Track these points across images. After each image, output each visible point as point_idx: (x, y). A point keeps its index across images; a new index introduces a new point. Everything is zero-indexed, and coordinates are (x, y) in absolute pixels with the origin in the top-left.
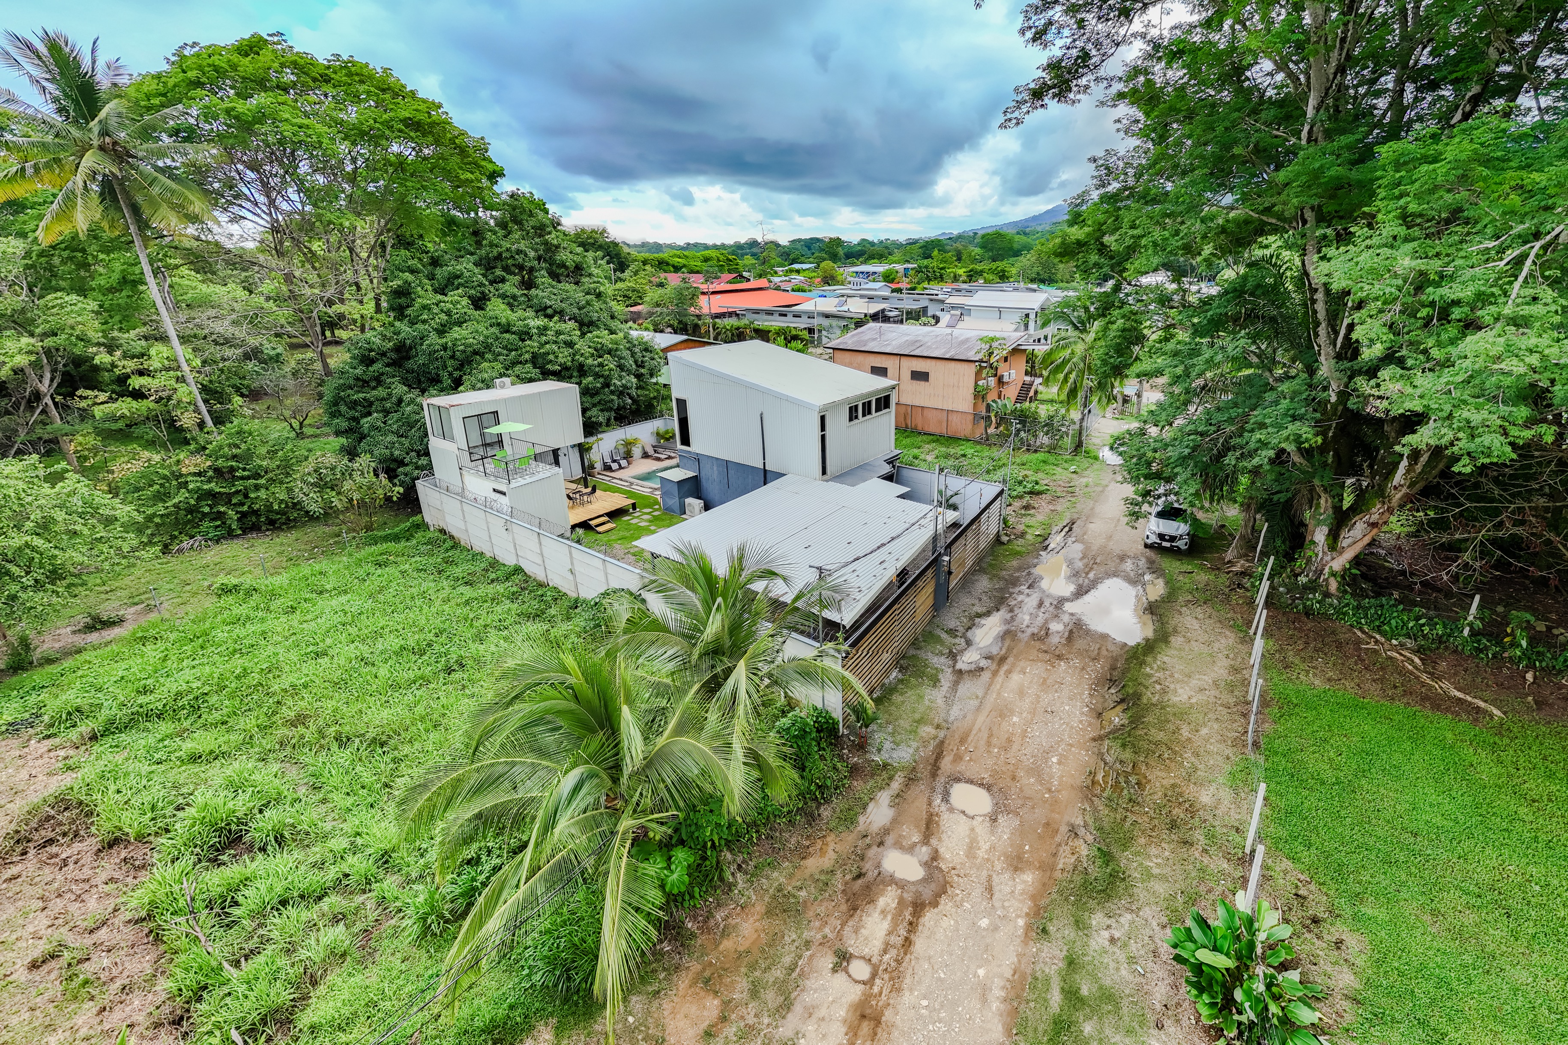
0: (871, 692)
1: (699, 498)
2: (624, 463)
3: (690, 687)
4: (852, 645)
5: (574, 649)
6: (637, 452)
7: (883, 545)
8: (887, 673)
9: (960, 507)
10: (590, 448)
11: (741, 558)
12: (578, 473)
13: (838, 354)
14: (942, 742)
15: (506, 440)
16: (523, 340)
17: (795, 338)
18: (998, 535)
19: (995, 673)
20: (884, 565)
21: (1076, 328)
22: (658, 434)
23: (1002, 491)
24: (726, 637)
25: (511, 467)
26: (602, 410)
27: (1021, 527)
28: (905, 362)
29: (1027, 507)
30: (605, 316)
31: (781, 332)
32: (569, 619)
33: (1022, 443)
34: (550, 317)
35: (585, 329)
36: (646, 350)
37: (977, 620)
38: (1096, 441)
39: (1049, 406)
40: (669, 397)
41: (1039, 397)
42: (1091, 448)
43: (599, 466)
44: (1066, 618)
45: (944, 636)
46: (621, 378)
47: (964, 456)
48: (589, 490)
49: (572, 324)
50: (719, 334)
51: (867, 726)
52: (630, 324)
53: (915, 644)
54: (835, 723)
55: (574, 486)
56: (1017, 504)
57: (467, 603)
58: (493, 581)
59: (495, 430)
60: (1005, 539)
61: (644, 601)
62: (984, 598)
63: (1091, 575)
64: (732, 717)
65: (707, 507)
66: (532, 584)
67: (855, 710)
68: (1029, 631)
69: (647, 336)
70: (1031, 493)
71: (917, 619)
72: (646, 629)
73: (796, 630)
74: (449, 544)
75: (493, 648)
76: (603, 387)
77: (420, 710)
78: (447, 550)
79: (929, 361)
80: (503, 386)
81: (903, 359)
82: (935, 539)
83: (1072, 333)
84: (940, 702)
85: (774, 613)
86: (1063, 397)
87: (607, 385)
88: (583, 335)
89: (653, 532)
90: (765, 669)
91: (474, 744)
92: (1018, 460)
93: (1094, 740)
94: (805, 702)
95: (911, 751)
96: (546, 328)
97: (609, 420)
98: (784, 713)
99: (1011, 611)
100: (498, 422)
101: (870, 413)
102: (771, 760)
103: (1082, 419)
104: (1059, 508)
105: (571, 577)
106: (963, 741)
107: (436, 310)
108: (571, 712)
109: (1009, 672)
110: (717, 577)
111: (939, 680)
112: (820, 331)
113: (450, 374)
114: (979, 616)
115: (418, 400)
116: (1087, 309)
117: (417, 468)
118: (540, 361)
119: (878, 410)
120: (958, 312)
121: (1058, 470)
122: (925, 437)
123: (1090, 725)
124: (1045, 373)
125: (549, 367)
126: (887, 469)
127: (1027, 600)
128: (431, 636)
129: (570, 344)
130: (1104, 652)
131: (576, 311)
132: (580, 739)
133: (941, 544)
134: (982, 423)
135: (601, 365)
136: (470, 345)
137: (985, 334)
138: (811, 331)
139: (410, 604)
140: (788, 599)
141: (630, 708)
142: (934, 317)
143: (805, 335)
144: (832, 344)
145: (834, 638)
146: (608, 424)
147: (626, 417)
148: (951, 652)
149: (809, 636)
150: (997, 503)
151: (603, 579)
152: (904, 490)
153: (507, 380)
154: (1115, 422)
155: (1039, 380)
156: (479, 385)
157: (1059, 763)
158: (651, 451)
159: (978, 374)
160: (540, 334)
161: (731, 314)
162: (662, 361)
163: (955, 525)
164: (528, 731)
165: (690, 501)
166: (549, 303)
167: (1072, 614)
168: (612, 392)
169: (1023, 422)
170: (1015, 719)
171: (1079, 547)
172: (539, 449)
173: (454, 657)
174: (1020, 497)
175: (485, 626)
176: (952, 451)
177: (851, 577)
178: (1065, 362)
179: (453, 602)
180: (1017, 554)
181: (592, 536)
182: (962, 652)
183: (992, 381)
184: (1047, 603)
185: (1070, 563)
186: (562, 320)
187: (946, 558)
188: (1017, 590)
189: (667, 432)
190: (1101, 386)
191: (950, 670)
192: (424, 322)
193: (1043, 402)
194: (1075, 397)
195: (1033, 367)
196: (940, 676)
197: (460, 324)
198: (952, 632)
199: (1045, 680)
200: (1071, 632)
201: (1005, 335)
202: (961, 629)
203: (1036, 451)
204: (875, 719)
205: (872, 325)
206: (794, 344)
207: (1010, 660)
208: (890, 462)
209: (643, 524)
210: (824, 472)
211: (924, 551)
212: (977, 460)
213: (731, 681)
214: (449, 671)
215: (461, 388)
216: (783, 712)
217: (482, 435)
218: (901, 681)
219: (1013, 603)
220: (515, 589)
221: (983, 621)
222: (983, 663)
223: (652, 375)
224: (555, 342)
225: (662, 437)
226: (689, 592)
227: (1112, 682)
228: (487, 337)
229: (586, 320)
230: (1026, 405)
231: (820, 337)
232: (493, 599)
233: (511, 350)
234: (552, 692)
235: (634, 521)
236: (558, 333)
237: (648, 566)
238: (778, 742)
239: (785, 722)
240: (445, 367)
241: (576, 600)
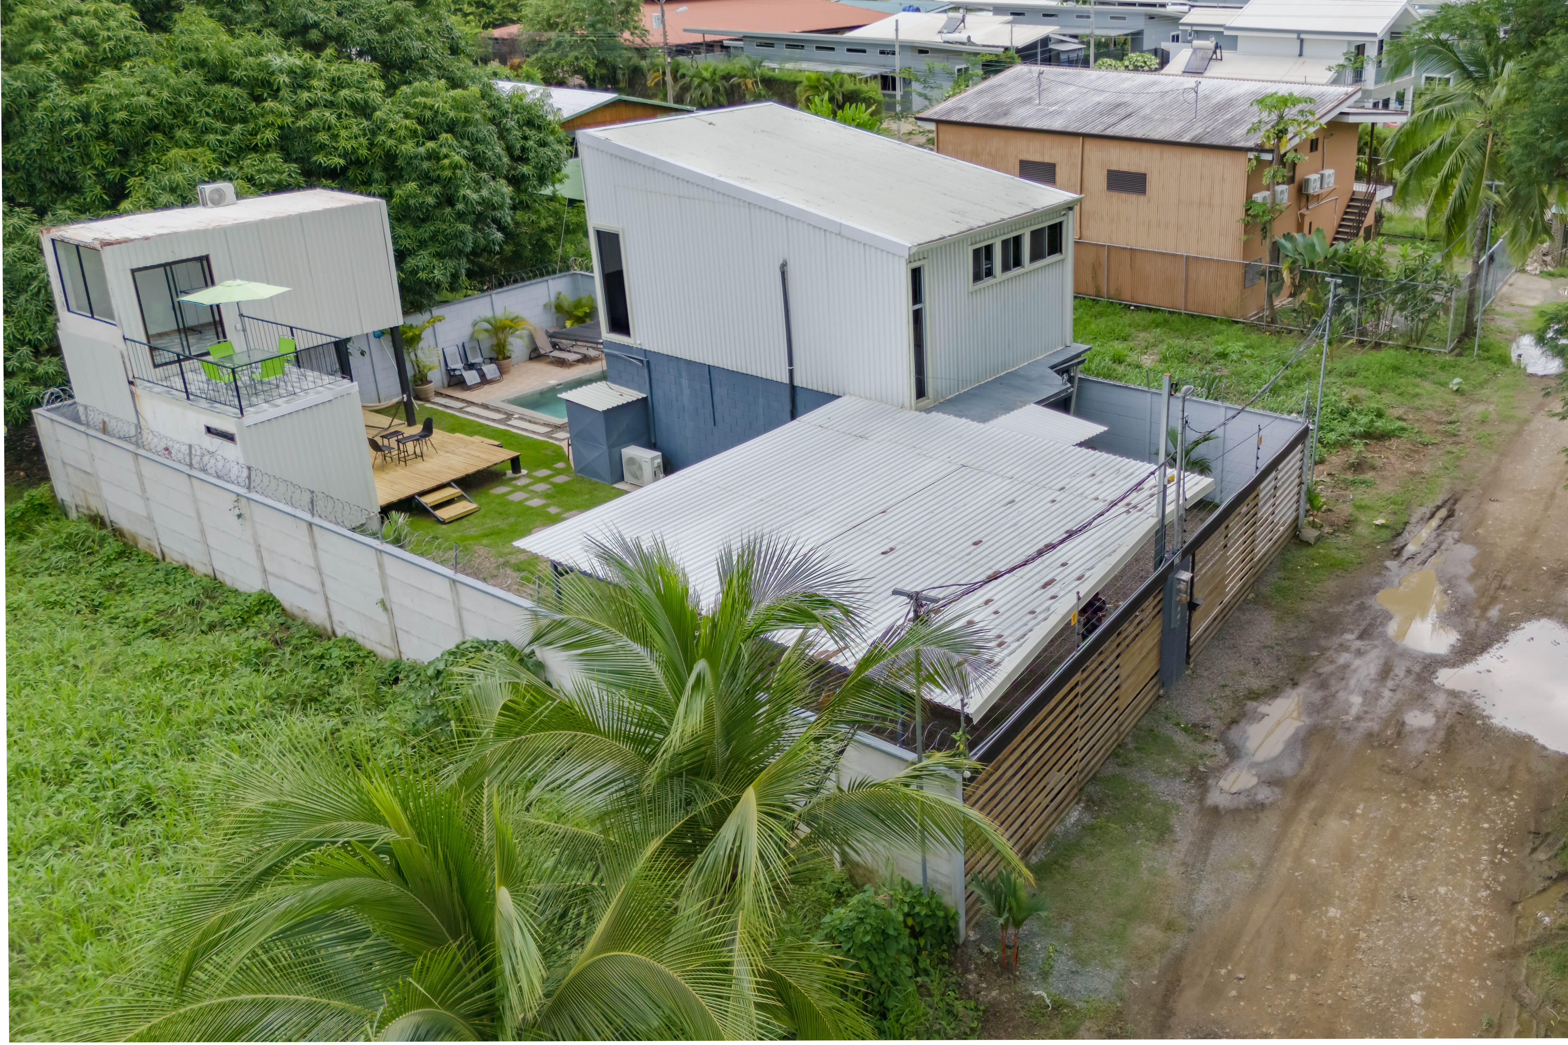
0: (1025, 853)
1: (653, 446)
2: (490, 370)
3: (642, 845)
4: (986, 758)
5: (390, 772)
6: (517, 346)
7: (1051, 547)
8: (1060, 811)
9: (1216, 466)
10: (415, 340)
11: (745, 574)
12: (393, 394)
13: (949, 135)
14: (1178, 960)
15: (230, 321)
16: (258, 99)
17: (852, 98)
18: (1295, 528)
19: (1289, 816)
20: (1052, 590)
21: (1469, 75)
22: (559, 308)
23: (1303, 436)
24: (718, 742)
25: (244, 379)
26: (439, 256)
27: (1345, 510)
28: (1094, 151)
29: (1358, 466)
30: (437, 49)
31: (818, 86)
32: (380, 704)
33: (1349, 329)
34: (316, 48)
35: (396, 75)
36: (530, 123)
37: (1251, 705)
38: (1506, 324)
39: (1408, 248)
40: (582, 228)
41: (1386, 227)
42: (1493, 338)
43: (436, 377)
44: (1440, 701)
45: (1180, 738)
46: (478, 184)
47: (1223, 355)
48: (418, 429)
49: (364, 66)
50: (685, 89)
51: (1018, 924)
52: (494, 65)
53: (1118, 753)
54: (950, 918)
55: (384, 421)
56: (1336, 459)
57: (157, 673)
58: (212, 627)
59: (205, 297)
60: (1310, 534)
61: (540, 667)
62: (1266, 660)
63: (1494, 613)
64: (730, 910)
65: (669, 467)
66: (297, 635)
67: (992, 891)
68: (1363, 727)
69: (532, 91)
70: (1367, 435)
71: (1122, 704)
72: (544, 726)
73: (865, 727)
74: (112, 547)
75: (216, 769)
76: (439, 205)
77: (62, 899)
78: (109, 562)
79: (1146, 150)
80: (218, 201)
81: (1090, 145)
82: (1161, 533)
83: (1456, 86)
84: (1173, 873)
85: (818, 690)
86: (1439, 228)
87: (450, 200)
88: (391, 89)
89: (555, 520)
90: (801, 804)
91: (181, 966)
92: (1339, 365)
93: (1500, 956)
94: (884, 872)
95: (1112, 976)
96: (307, 73)
97: (455, 276)
98: (840, 897)
99: (1323, 685)
100: (209, 280)
101: (1018, 263)
102: (813, 998)
103: (1475, 277)
104: (1426, 468)
105: (383, 617)
106: (1224, 955)
107: (61, 31)
108: (387, 902)
109: (1318, 814)
110: (696, 615)
111: (1170, 829)
112: (907, 82)
113: (100, 174)
114: (1256, 696)
115: (32, 230)
116: (1490, 34)
117: (35, 380)
118: (298, 146)
119: (1036, 256)
120: (1210, 44)
121: (1427, 386)
122: (1138, 317)
123: (1493, 925)
124: (1399, 176)
125: (320, 158)
126: (1057, 385)
127: (1357, 662)
128: (80, 746)
129: (363, 110)
130: (1523, 775)
131: (372, 35)
132: (408, 956)
133: (1175, 544)
134: (1263, 286)
135: (433, 156)
136: (141, 110)
137: (1271, 88)
138: (887, 82)
139: (31, 675)
140: (848, 660)
141: (514, 893)
142: (1155, 52)
143: (874, 90)
144: (937, 111)
145: (946, 744)
146: (453, 286)
147: (494, 271)
148: (1194, 769)
149: (892, 738)
150: (1294, 458)
151: (453, 622)
152: (1094, 429)
153: (227, 187)
154: (1546, 284)
155: (1385, 192)
156: (165, 198)
157: (1426, 1004)
158: (544, 346)
159: (1253, 181)
160: (296, 87)
161: (710, 47)
162: (564, 149)
163: (1203, 505)
164: (299, 941)
165: (632, 452)
166: (312, 17)
167: (1453, 694)
168: (460, 216)
169: (1351, 284)
170: (1333, 912)
171: (1468, 551)
172: (304, 342)
173: (131, 790)
174: (1344, 445)
175: (199, 723)
176: (1197, 346)
177: (982, 617)
178: (1443, 151)
179: (125, 673)
180: (1334, 566)
181: (426, 530)
182: (1221, 769)
183: (1284, 192)
184: (1400, 670)
185: (1449, 583)
186: (342, 55)
187: (1186, 576)
188: (1336, 641)
189: (578, 305)
190: (1518, 202)
191: (1193, 808)
192: (37, 57)
193: (1395, 238)
194: (1462, 228)
195: (1373, 162)
196: (1173, 820)
197: (116, 61)
198: (1197, 730)
199: (1395, 831)
200: (1451, 730)
201: (1314, 90)
202: (1216, 723)
203: (1377, 346)
204: (1033, 910)
205: (1020, 69)
206: (849, 111)
207: (1323, 787)
208: (1063, 369)
209: (536, 502)
210: (921, 392)
211: (1136, 559)
212: (1251, 366)
213: (728, 831)
214: (123, 817)
215: (125, 205)
216: (839, 894)
217: (177, 308)
218: (1090, 829)
219: (1327, 669)
220: (261, 643)
221: (1263, 709)
222: (1264, 794)
223: (542, 180)
224: (329, 105)
225: (569, 315)
226: (637, 648)
227: (1540, 836)
228: (177, 92)
229: (397, 55)
230: (1359, 244)
231: (906, 96)
232: (214, 666)
233: (232, 121)
234: (345, 862)
235: (518, 496)
236: (336, 84)
237: (548, 592)
238: (830, 958)
239: (842, 914)
240: (87, 158)
241: (396, 667)
